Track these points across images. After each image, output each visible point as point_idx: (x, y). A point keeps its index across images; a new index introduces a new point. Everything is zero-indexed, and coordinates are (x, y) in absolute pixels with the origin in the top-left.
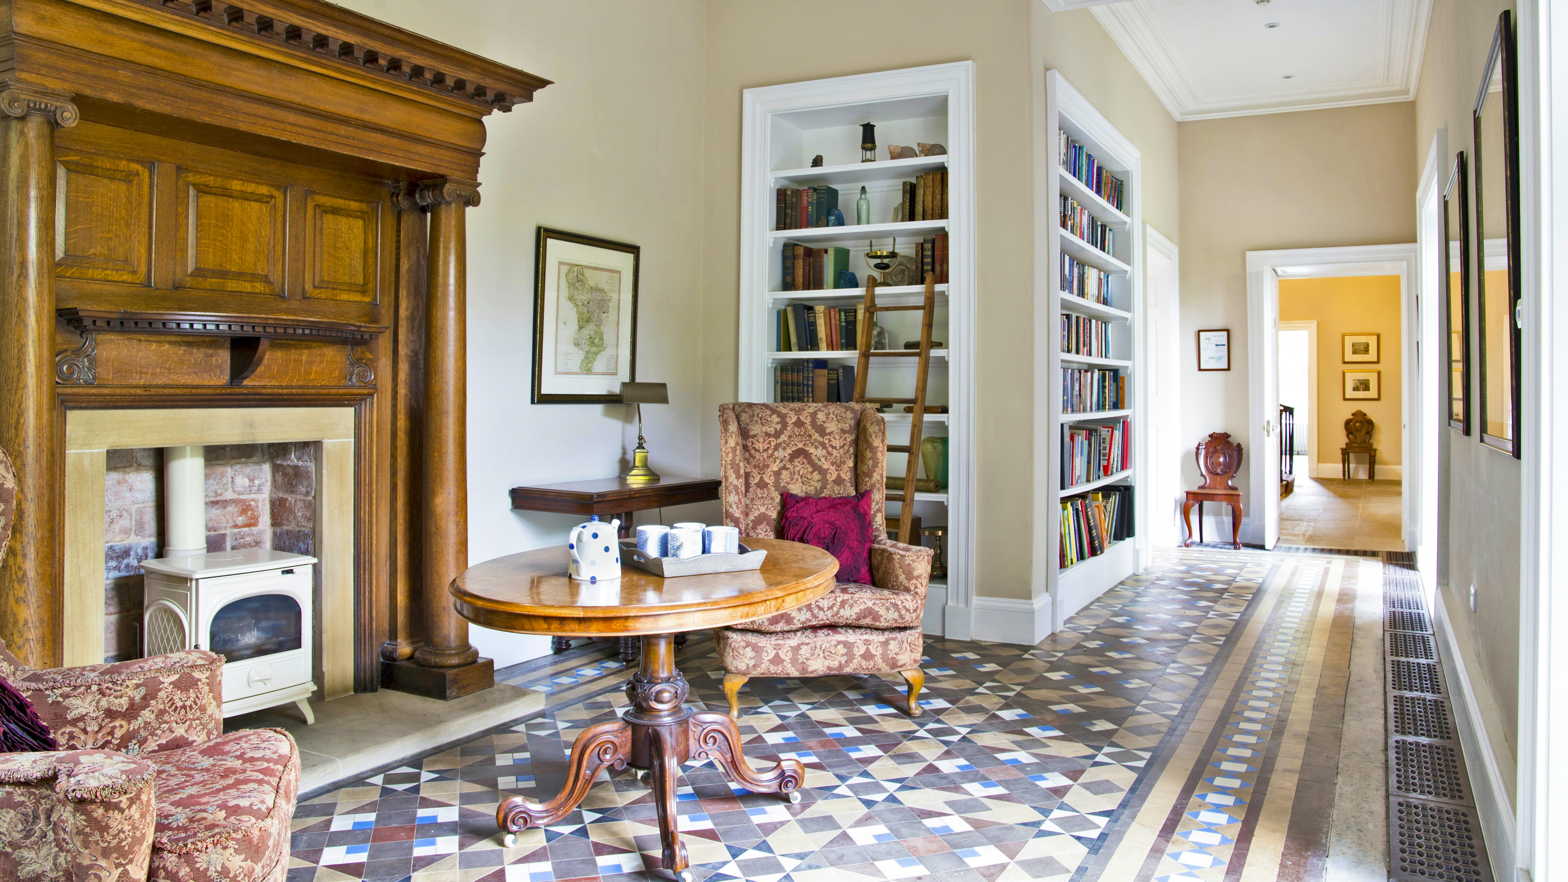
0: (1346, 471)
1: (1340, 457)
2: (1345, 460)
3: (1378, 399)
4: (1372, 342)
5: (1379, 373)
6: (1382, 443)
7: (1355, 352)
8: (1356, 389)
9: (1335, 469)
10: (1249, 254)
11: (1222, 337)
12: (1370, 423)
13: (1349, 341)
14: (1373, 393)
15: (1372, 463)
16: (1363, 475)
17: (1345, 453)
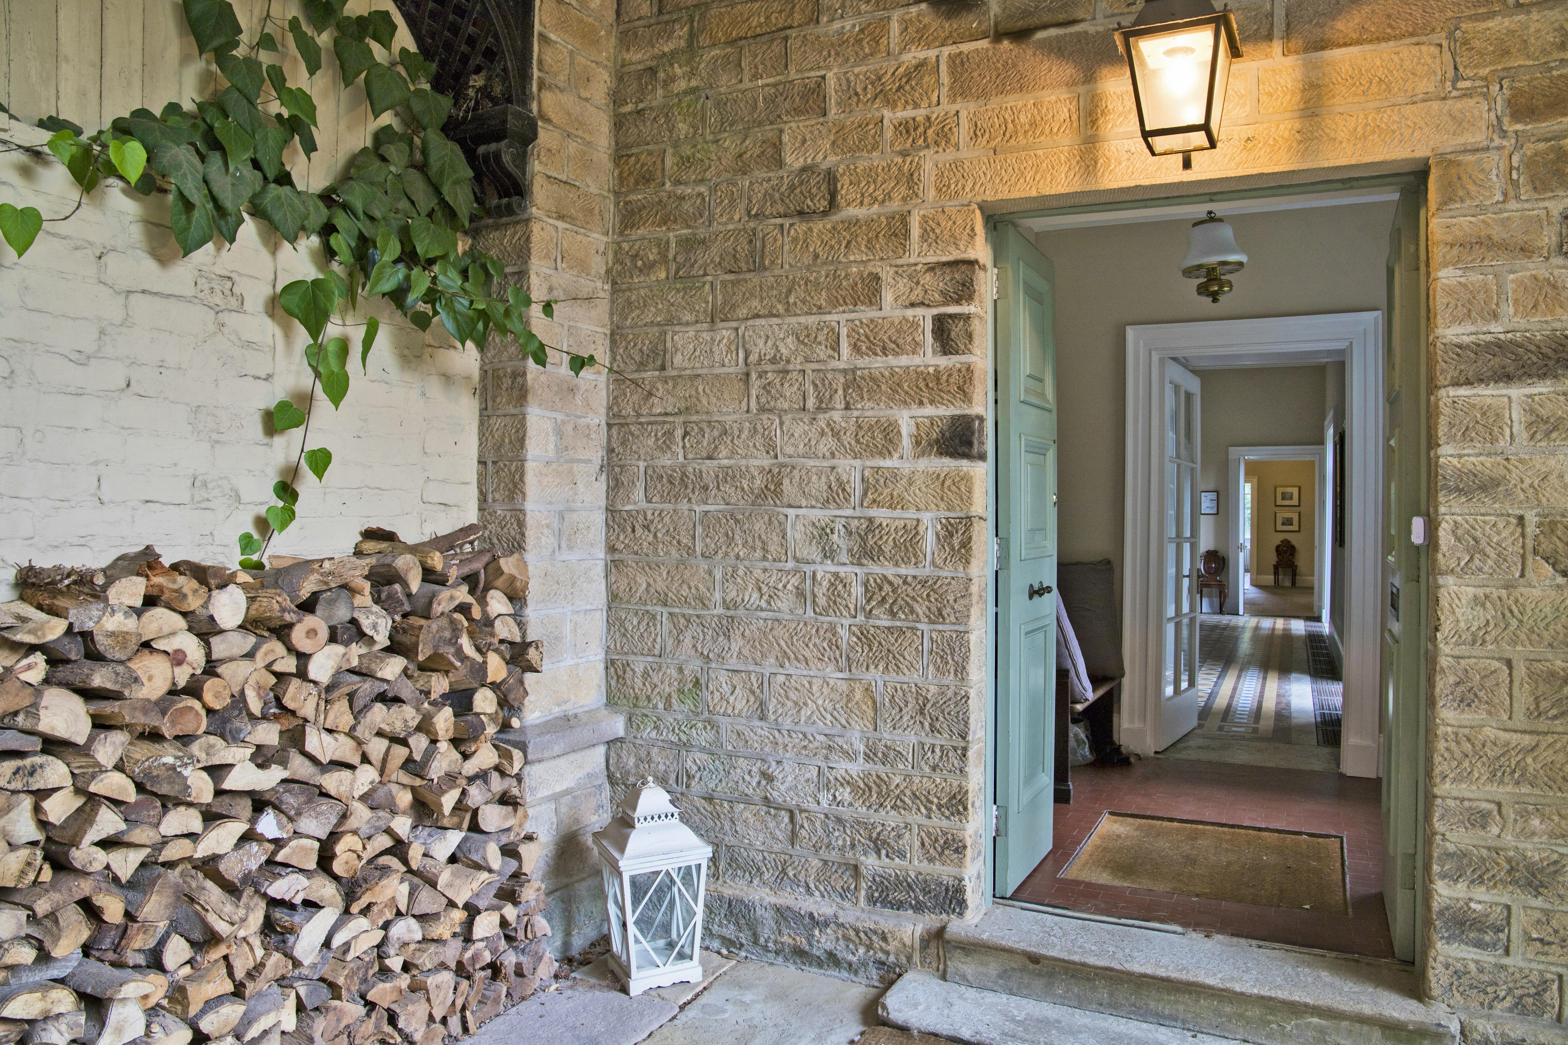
0: (1276, 581)
1: (1272, 571)
2: (1276, 573)
3: (1299, 531)
4: (1295, 491)
5: (1300, 514)
6: (1301, 561)
7: (1283, 498)
8: (1283, 524)
9: (1269, 579)
10: (1231, 448)
11: (1213, 496)
12: (1293, 548)
13: (1280, 491)
14: (1295, 527)
15: (1294, 574)
16: (1288, 583)
17: (1276, 568)
